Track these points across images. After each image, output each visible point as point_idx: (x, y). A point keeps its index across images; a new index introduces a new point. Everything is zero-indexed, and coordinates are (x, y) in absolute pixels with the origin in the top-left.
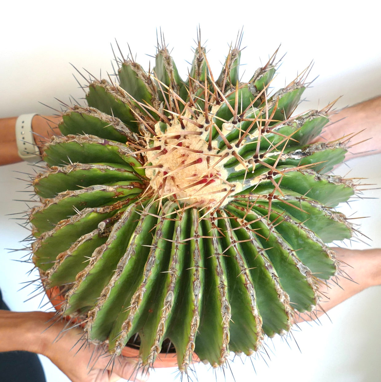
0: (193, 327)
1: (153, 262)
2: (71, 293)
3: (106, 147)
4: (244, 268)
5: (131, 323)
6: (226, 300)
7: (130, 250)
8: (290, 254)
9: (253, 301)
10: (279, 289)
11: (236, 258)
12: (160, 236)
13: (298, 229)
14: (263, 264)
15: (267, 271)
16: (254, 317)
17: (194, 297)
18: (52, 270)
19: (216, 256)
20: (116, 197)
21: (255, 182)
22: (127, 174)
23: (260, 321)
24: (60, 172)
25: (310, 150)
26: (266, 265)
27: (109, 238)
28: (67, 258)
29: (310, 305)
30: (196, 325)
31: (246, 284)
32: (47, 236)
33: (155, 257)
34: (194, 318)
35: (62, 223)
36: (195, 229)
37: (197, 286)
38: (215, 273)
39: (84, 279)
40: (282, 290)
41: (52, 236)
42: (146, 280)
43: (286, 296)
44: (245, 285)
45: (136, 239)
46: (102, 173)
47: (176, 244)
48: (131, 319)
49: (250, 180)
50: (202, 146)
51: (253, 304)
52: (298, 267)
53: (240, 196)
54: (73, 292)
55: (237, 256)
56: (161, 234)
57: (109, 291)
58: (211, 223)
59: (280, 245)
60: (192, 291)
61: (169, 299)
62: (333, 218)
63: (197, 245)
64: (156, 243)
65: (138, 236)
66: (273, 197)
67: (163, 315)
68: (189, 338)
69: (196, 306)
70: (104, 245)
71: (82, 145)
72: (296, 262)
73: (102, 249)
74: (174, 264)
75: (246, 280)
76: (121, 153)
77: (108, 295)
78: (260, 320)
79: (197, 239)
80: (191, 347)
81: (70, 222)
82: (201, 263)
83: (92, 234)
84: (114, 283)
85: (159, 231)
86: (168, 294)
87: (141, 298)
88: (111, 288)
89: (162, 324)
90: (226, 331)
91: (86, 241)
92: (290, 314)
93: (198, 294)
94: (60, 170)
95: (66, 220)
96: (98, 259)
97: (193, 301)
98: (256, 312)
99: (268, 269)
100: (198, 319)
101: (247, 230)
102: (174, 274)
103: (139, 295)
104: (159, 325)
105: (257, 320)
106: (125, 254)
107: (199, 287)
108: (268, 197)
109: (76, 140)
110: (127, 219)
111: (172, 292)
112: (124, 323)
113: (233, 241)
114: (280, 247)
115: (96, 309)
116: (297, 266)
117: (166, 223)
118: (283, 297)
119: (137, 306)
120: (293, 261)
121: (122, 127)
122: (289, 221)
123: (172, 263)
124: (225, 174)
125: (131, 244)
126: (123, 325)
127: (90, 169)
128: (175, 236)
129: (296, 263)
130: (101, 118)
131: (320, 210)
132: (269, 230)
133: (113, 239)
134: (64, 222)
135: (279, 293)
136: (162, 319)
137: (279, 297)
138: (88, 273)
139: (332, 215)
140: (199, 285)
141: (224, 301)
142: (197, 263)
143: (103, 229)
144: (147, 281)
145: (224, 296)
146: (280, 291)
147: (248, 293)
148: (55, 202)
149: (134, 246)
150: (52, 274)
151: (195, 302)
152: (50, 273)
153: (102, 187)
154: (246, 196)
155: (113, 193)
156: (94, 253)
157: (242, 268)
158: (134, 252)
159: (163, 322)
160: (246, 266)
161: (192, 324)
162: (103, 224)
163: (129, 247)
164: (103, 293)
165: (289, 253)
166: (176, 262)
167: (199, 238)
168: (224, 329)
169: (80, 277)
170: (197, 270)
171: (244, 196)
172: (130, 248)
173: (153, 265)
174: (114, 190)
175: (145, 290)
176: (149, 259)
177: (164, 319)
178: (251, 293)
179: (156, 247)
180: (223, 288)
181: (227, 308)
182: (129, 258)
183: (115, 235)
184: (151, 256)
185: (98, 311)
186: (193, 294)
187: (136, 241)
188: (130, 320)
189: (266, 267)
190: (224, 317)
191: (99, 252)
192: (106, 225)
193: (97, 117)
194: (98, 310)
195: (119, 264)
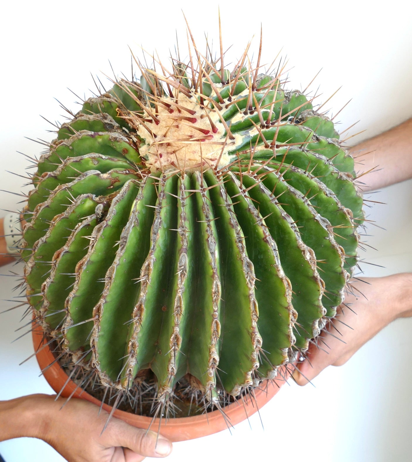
0: (214, 297)
1: (159, 223)
2: (71, 295)
3: (96, 140)
4: (259, 219)
5: (143, 306)
6: (246, 256)
7: (133, 218)
8: (306, 204)
9: (276, 258)
10: (301, 244)
11: (249, 209)
12: (163, 197)
13: (308, 179)
14: (279, 214)
15: (285, 221)
16: (282, 279)
17: (210, 256)
18: (48, 280)
19: (227, 208)
20: (112, 187)
21: (254, 132)
22: (120, 163)
23: (288, 284)
24: (50, 176)
25: (302, 116)
26: (283, 215)
27: (109, 213)
28: (63, 255)
29: (338, 292)
30: (218, 292)
31: (266, 237)
32: (40, 243)
33: (161, 218)
34: (215, 282)
35: (56, 218)
36: (200, 183)
37: (212, 242)
38: (230, 226)
39: (84, 267)
40: (305, 246)
41: (46, 242)
42: (154, 246)
43: (311, 253)
44: (264, 239)
45: (138, 206)
46: (95, 166)
47: (181, 202)
48: (143, 301)
49: (248, 130)
50: (194, 108)
51: (277, 262)
52: (317, 220)
53: (242, 153)
54: (74, 294)
55: (250, 207)
56: (163, 196)
57: (114, 270)
58: (216, 176)
59: (292, 194)
60: (207, 248)
61: (183, 261)
62: (341, 177)
63: (205, 200)
64: (160, 204)
65: (139, 202)
66: (275, 146)
67: (179, 286)
68: (213, 315)
69: (215, 268)
70: (104, 222)
71: (71, 148)
72: (313, 213)
73: (101, 227)
74: (183, 221)
75: (264, 232)
76: (112, 140)
77: (113, 275)
78: (288, 282)
79: (204, 193)
80: (217, 329)
81: (65, 216)
82: (211, 217)
83: (90, 218)
84: (119, 259)
85: (161, 193)
86: (181, 257)
87: (152, 267)
88: (115, 266)
89: (180, 298)
90: (253, 299)
91: (84, 227)
92: (319, 280)
93: (215, 251)
94: (50, 174)
95: (60, 214)
96: (99, 237)
97: (210, 264)
98: (282, 273)
99: (286, 219)
100: (219, 284)
101: (255, 179)
102: (184, 233)
103: (149, 265)
104: (176, 299)
105: (285, 283)
106: (128, 223)
107: (215, 243)
108: (270, 146)
109: (65, 143)
110: (126, 193)
111: (185, 254)
112: (136, 308)
113: (242, 190)
114: (294, 196)
115: (102, 301)
116: (316, 218)
117: (169, 183)
118: (308, 254)
119: (147, 280)
120: (310, 212)
121: (111, 121)
122: (297, 171)
123: (180, 221)
124: (221, 128)
125: (133, 212)
126: (134, 312)
127: (81, 161)
128: (180, 192)
129: (314, 215)
130: (89, 119)
131: (326, 164)
132: (278, 179)
133: (113, 215)
134: (58, 217)
135: (302, 249)
136: (179, 291)
137: (304, 253)
138: (88, 259)
139: (340, 173)
140: (213, 241)
141: (245, 258)
142: (207, 217)
143: (101, 212)
144: (156, 247)
145: (243, 251)
146: (303, 246)
147: (269, 247)
148: (47, 205)
149: (137, 213)
150: (48, 285)
151: (213, 263)
152: (46, 285)
153: (96, 172)
154: (247, 152)
155: (108, 180)
156: (93, 232)
157: (257, 219)
158: (137, 220)
159: (180, 295)
160: (261, 217)
161: (213, 290)
162: (100, 206)
163: (131, 215)
164: (107, 276)
165: (304, 202)
166: (185, 219)
167: (206, 192)
168: (251, 297)
169: (80, 268)
170: (209, 226)
171: (246, 151)
172: (133, 216)
173: (160, 226)
174: (108, 176)
175: (154, 258)
176: (155, 221)
177: (181, 290)
178: (272, 246)
179: (161, 208)
180: (240, 242)
181: (249, 266)
182: (132, 226)
183: (114, 209)
184: (156, 218)
185: (104, 303)
186: (209, 252)
187: (139, 207)
188: (141, 302)
189: (283, 216)
190: (247, 278)
191: (99, 230)
192: (104, 207)
193: (85, 119)
194: (104, 301)
195: (123, 234)
